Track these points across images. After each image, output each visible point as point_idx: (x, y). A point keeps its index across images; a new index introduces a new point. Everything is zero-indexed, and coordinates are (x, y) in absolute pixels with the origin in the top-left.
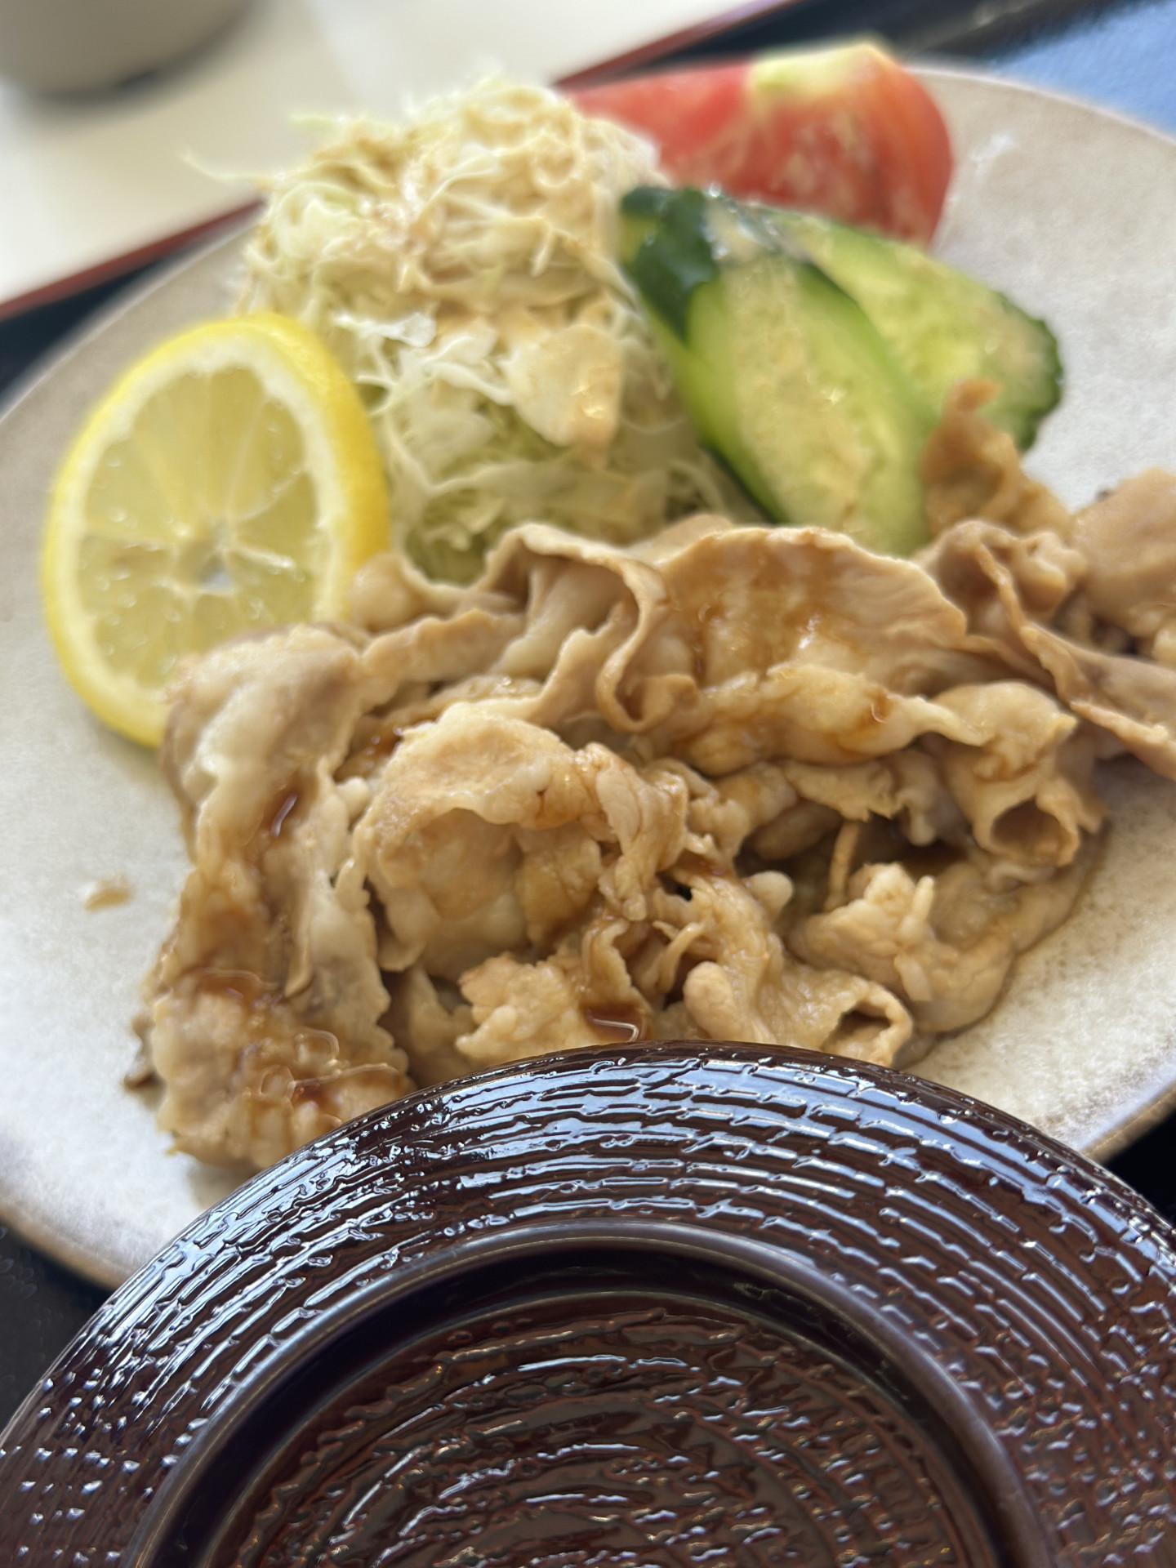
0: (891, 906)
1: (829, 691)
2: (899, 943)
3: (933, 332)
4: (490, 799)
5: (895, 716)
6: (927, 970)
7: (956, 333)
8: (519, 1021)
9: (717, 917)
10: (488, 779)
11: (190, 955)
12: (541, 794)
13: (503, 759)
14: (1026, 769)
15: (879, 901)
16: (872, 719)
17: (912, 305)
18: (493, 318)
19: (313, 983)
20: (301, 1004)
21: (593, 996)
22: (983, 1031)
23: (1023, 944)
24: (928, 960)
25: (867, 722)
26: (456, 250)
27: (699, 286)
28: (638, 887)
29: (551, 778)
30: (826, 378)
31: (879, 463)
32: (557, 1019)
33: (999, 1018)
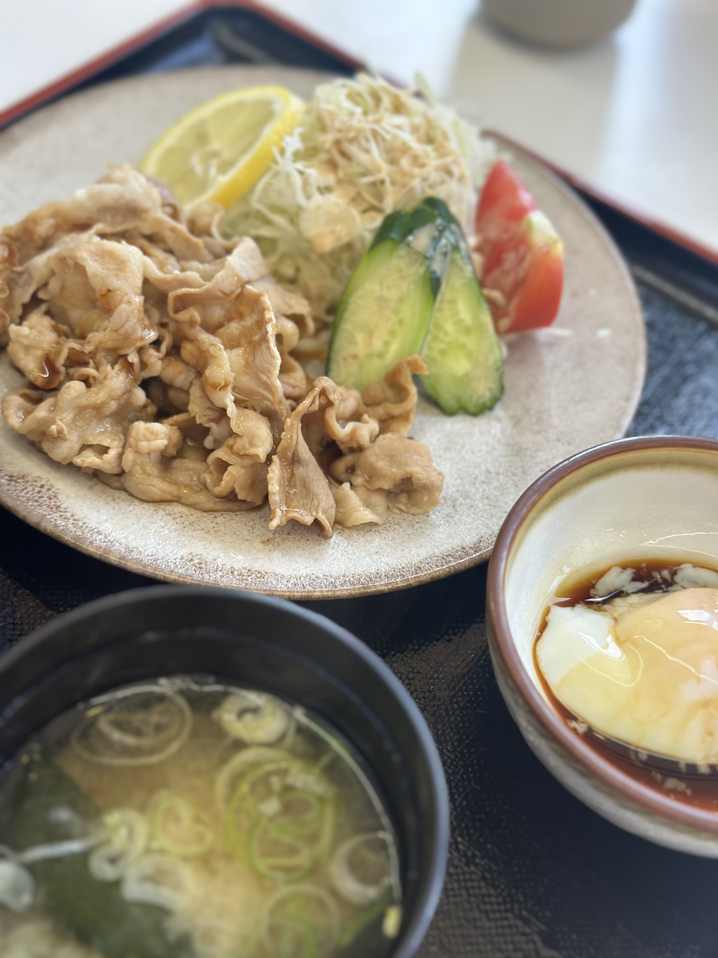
0: (148, 435)
1: (220, 366)
2: (136, 446)
3: (463, 347)
4: (96, 275)
5: (221, 393)
6: (135, 463)
7: (469, 356)
8: (27, 337)
9: (105, 378)
10: (105, 271)
11: (13, 233)
12: (109, 291)
13: (116, 272)
14: (238, 454)
15: (147, 429)
16: (217, 387)
17: (468, 331)
18: (340, 182)
19: (21, 274)
20: (14, 276)
21: (52, 356)
22: (136, 502)
23: (183, 501)
24: (139, 461)
25: (215, 386)
26: (353, 150)
27: (393, 239)
28: (97, 344)
29: (116, 290)
30: (396, 312)
31: (381, 355)
32: (36, 348)
33: (146, 506)
